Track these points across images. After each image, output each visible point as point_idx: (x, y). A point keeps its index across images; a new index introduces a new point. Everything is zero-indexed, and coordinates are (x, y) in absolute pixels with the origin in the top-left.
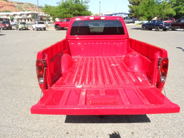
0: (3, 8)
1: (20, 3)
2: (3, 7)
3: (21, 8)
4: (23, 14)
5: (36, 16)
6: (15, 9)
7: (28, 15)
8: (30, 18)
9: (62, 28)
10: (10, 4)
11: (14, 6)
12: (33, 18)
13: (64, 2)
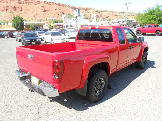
0: (108, 18)
1: (121, 13)
2: (108, 16)
3: (122, 16)
4: (120, 22)
5: (130, 23)
6: (117, 18)
7: (124, 22)
8: (125, 24)
9: (144, 33)
10: (114, 14)
11: (116, 16)
12: (127, 25)
13: (151, 9)
